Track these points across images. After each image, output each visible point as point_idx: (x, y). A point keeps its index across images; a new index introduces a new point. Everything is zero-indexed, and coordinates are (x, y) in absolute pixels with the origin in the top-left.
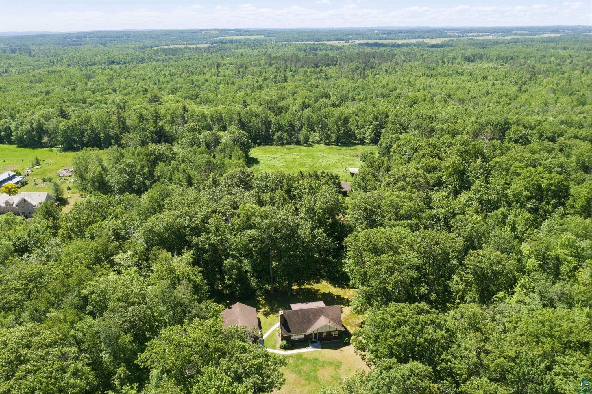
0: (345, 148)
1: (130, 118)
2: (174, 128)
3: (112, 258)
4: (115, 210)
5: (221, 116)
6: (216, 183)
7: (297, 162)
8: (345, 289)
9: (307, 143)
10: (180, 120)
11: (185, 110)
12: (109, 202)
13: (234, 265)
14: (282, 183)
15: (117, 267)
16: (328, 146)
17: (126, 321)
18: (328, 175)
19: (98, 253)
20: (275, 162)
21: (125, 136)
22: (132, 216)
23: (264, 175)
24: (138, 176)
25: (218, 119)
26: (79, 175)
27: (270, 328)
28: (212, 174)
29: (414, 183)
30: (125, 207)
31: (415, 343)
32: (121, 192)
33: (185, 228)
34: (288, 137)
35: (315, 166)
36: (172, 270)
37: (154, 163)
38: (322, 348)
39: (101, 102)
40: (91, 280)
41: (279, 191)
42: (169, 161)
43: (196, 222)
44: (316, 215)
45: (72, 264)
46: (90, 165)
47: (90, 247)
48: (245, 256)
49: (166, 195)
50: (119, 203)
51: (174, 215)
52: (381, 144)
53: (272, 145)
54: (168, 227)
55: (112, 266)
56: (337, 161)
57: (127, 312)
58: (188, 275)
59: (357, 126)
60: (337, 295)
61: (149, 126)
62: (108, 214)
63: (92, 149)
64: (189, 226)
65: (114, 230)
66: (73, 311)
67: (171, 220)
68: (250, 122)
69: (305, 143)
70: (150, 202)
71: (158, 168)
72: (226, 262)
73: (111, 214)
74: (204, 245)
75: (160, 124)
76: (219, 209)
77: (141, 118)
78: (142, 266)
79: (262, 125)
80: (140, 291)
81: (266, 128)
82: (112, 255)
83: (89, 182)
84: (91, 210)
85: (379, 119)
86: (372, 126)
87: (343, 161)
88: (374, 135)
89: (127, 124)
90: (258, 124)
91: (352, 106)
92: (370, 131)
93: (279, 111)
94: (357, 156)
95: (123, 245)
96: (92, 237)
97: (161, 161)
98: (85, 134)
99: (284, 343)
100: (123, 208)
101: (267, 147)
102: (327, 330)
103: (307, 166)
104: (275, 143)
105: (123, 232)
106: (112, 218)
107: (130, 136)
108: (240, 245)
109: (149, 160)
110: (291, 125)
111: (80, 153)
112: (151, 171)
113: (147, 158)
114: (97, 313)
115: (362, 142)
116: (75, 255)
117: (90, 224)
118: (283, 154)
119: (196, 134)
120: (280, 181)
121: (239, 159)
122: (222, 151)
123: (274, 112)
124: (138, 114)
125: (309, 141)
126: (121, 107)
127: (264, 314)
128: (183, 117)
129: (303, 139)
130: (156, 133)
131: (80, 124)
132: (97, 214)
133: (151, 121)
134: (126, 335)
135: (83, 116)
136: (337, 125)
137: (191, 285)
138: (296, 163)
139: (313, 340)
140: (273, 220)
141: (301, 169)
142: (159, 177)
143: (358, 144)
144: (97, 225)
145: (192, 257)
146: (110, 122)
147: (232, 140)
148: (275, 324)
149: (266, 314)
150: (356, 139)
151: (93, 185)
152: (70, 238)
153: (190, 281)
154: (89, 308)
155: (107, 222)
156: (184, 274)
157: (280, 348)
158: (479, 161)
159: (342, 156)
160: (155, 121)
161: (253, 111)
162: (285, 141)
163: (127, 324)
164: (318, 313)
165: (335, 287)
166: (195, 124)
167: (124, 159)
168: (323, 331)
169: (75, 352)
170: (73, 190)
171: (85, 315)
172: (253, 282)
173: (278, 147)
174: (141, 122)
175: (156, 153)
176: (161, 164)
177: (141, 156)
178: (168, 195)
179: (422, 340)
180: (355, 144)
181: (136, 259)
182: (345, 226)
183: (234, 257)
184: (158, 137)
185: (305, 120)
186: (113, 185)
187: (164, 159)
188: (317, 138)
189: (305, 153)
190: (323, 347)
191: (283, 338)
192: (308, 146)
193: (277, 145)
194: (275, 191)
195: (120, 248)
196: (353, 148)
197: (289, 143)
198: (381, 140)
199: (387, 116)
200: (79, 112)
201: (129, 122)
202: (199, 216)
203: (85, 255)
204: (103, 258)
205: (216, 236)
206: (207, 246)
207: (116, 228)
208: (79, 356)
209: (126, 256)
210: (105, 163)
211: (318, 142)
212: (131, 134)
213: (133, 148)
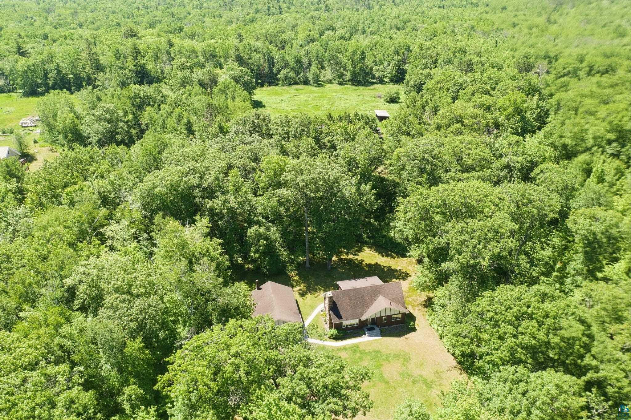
0: (363, 87)
1: (104, 55)
2: (158, 67)
3: (101, 230)
4: (99, 168)
5: (214, 51)
6: (223, 131)
7: (310, 104)
8: (394, 258)
9: (318, 83)
10: (165, 57)
11: (171, 44)
12: (91, 157)
13: (260, 234)
14: (308, 128)
15: (109, 242)
16: (342, 86)
17: (131, 321)
18: (363, 117)
19: (82, 224)
20: (284, 105)
21: (100, 75)
22: (122, 174)
23: (284, 118)
24: (121, 124)
25: (211, 54)
26: (47, 125)
27: (312, 312)
28: (217, 119)
29: (472, 126)
30: (111, 163)
31: (548, 344)
32: (101, 144)
33: (194, 187)
34: (295, 76)
35: (332, 109)
36: (183, 245)
37: (140, 107)
38: (383, 336)
39: (66, 38)
40: (76, 263)
41: (304, 138)
42: (159, 105)
43: (209, 180)
44: (359, 168)
45: (48, 241)
46: (59, 112)
47: (71, 216)
48: (272, 222)
49: (163, 146)
50: (104, 158)
51: (179, 172)
52: (408, 82)
53: (277, 85)
54: (173, 187)
55: (103, 242)
56: (357, 103)
57: (132, 307)
58: (207, 251)
59: (374, 62)
60: (386, 266)
61: (128, 64)
62: (90, 172)
63: (59, 91)
64: (198, 186)
65: (100, 194)
66: (56, 309)
67: (176, 178)
68: (250, 58)
69: (315, 83)
70: (144, 156)
71: (145, 114)
72: (252, 231)
73: (94, 173)
74: (221, 210)
75: (142, 62)
76: (234, 162)
77: (118, 54)
78: (140, 238)
79: (264, 62)
80: (146, 278)
81: (269, 65)
82: (102, 226)
83: (59, 133)
84: (68, 167)
85: (401, 53)
86: (393, 63)
87: (364, 103)
88: (396, 71)
89: (101, 62)
90: (260, 61)
91: (365, 40)
92: (390, 67)
93: (283, 46)
94: (379, 97)
95: (114, 212)
96: (72, 204)
97: (149, 105)
98: (49, 76)
99: (334, 331)
100: (110, 164)
101: (272, 87)
102: (388, 314)
103: (322, 109)
104: (281, 82)
105: (112, 196)
106: (96, 177)
107: (107, 76)
108: (268, 208)
109: (133, 105)
110: (299, 61)
111: (45, 98)
112: (136, 118)
113: (130, 102)
114: (89, 307)
115: (381, 81)
116: (51, 230)
117: (66, 185)
118: (291, 95)
119: (189, 72)
120: (305, 126)
121: (244, 102)
122: (222, 92)
123: (277, 46)
124: (113, 49)
125: (320, 81)
126: (92, 43)
127: (300, 294)
128: (169, 53)
129: (313, 78)
130: (137, 72)
131: (43, 63)
132: (75, 173)
133: (130, 58)
134: (134, 340)
135: (45, 52)
136: (352, 61)
137: (214, 264)
138: (310, 106)
139: (370, 326)
140: (312, 176)
141: (316, 113)
142: (147, 126)
143: (376, 83)
144: (77, 187)
145: (207, 227)
146: (80, 59)
147: (232, 78)
148: (317, 307)
149: (303, 294)
150: (373, 77)
151: (65, 136)
152: (41, 204)
153: (212, 259)
154: (77, 303)
155: (90, 183)
156: (202, 251)
157: (330, 338)
158: (536, 98)
159: (362, 97)
160: (135, 58)
161: (252, 45)
162: (292, 81)
163: (133, 325)
164: (374, 292)
165: (383, 256)
166: (186, 60)
167: (102, 104)
168: (383, 314)
169: (65, 372)
170: (41, 143)
171: (73, 311)
172: (283, 253)
173: (285, 88)
174: (118, 59)
175: (141, 95)
176: (148, 109)
177: (123, 99)
178: (165, 146)
179: (556, 340)
180: (373, 83)
181: (133, 230)
182: (387, 180)
183: (259, 224)
184: (139, 77)
185: (313, 55)
186: (91, 135)
187: (151, 103)
188: (329, 77)
189: (317, 95)
190: (384, 334)
191: (331, 326)
192: (319, 87)
193: (283, 85)
194: (299, 139)
195: (110, 217)
196: (372, 87)
197: (296, 83)
198: (407, 77)
199: (409, 50)
200: (40, 48)
201: (103, 60)
202: (212, 172)
203: (65, 228)
204: (89, 231)
205: (236, 198)
206: (226, 211)
207: (102, 190)
208: (71, 377)
209: (121, 227)
210: (78, 109)
211: (330, 82)
212: (107, 74)
213: (112, 89)
